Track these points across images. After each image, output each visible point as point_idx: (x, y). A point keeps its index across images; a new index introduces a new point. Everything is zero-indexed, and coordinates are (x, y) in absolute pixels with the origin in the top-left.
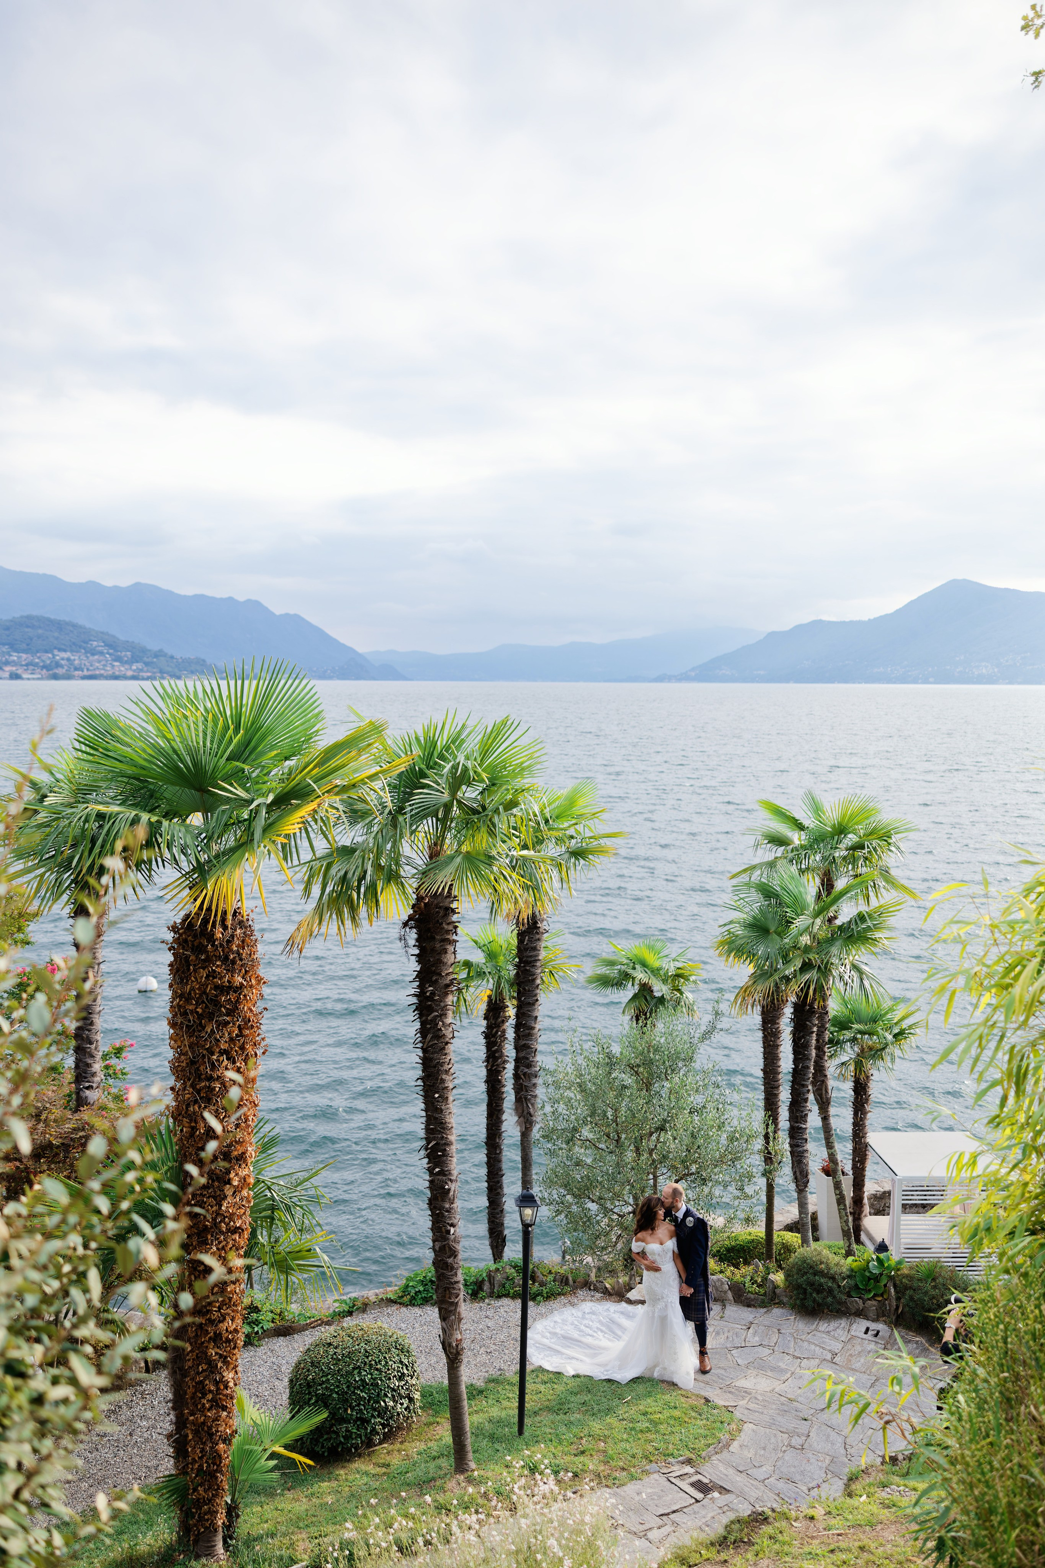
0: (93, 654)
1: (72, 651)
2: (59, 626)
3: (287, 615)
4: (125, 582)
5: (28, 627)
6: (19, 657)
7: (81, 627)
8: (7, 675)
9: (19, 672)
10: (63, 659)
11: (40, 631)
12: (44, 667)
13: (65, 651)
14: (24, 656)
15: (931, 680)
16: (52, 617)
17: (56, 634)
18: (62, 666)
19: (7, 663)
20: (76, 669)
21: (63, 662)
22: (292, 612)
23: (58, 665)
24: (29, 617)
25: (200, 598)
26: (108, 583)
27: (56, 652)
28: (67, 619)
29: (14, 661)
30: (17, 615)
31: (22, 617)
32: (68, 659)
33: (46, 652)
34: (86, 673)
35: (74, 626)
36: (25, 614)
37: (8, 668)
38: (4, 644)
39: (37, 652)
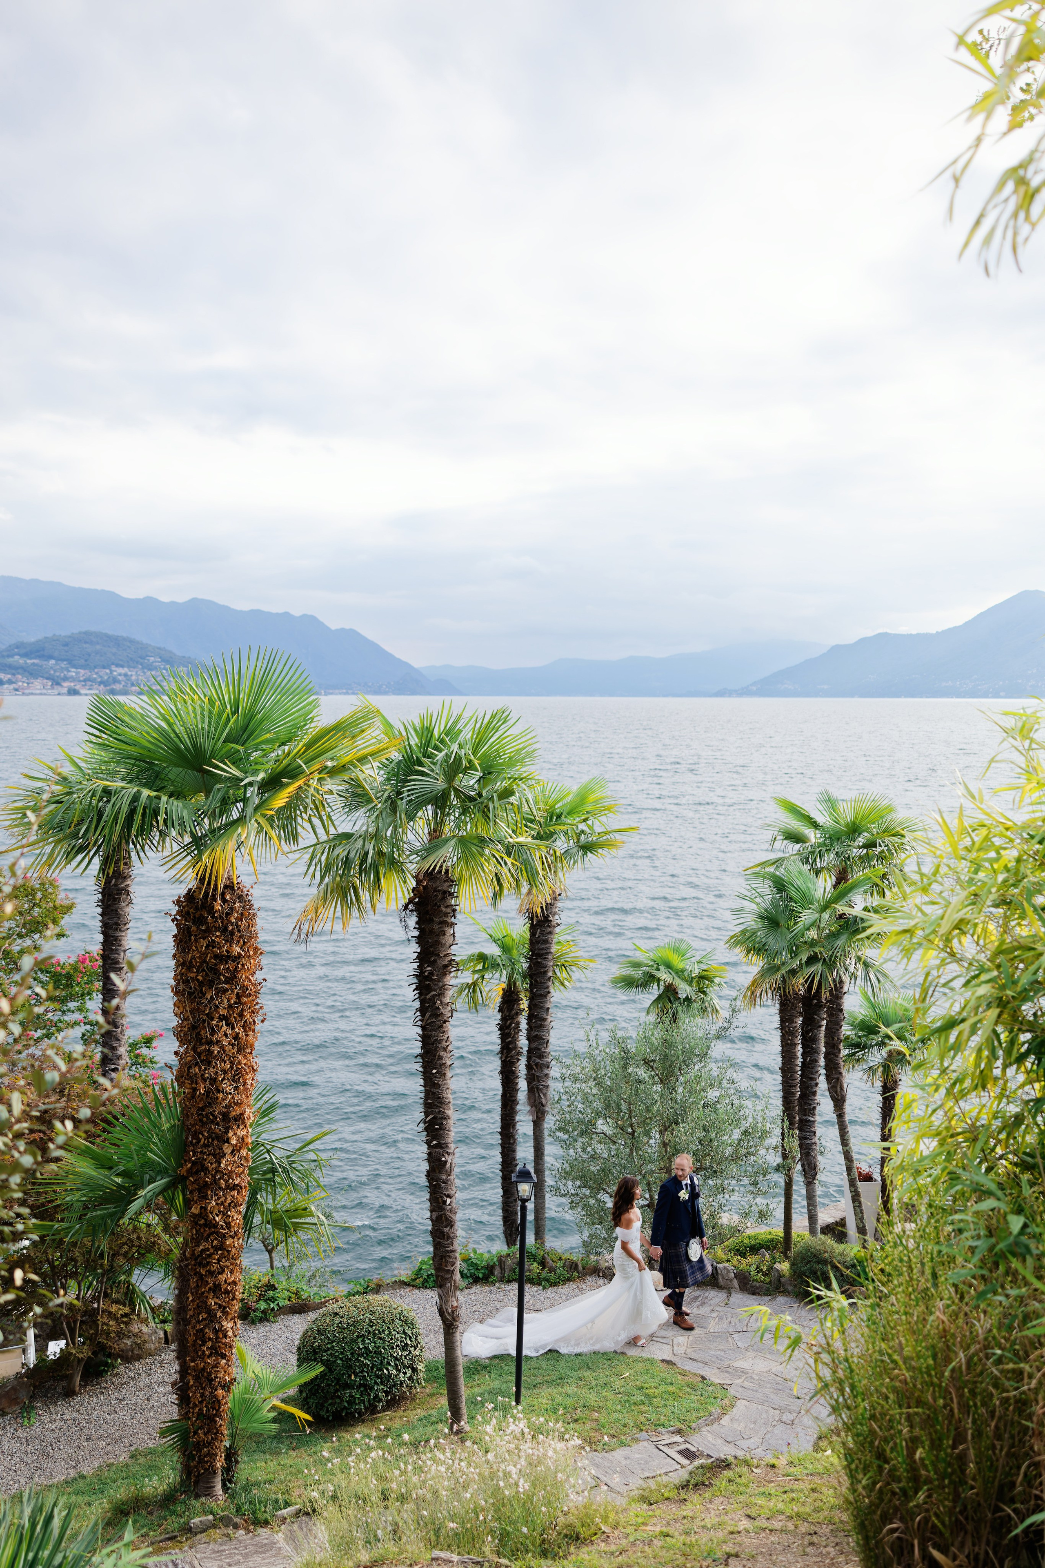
0: (150, 670)
1: (129, 667)
2: (117, 641)
3: (343, 629)
4: (182, 598)
5: (86, 642)
6: (77, 673)
7: (138, 643)
8: (65, 690)
9: (77, 687)
10: (120, 675)
11: (98, 647)
12: (101, 683)
13: (122, 666)
14: (82, 672)
15: (1002, 694)
16: (110, 633)
17: (114, 650)
18: (119, 682)
19: (66, 679)
20: (133, 685)
21: (120, 678)
22: (347, 627)
23: (115, 681)
24: (86, 633)
25: (256, 614)
26: (165, 599)
27: (113, 668)
28: (125, 635)
29: (72, 677)
30: (76, 631)
31: (80, 633)
32: (126, 675)
33: (104, 667)
35: (132, 641)
36: (83, 630)
37: (66, 684)
38: (63, 660)
39: (95, 667)
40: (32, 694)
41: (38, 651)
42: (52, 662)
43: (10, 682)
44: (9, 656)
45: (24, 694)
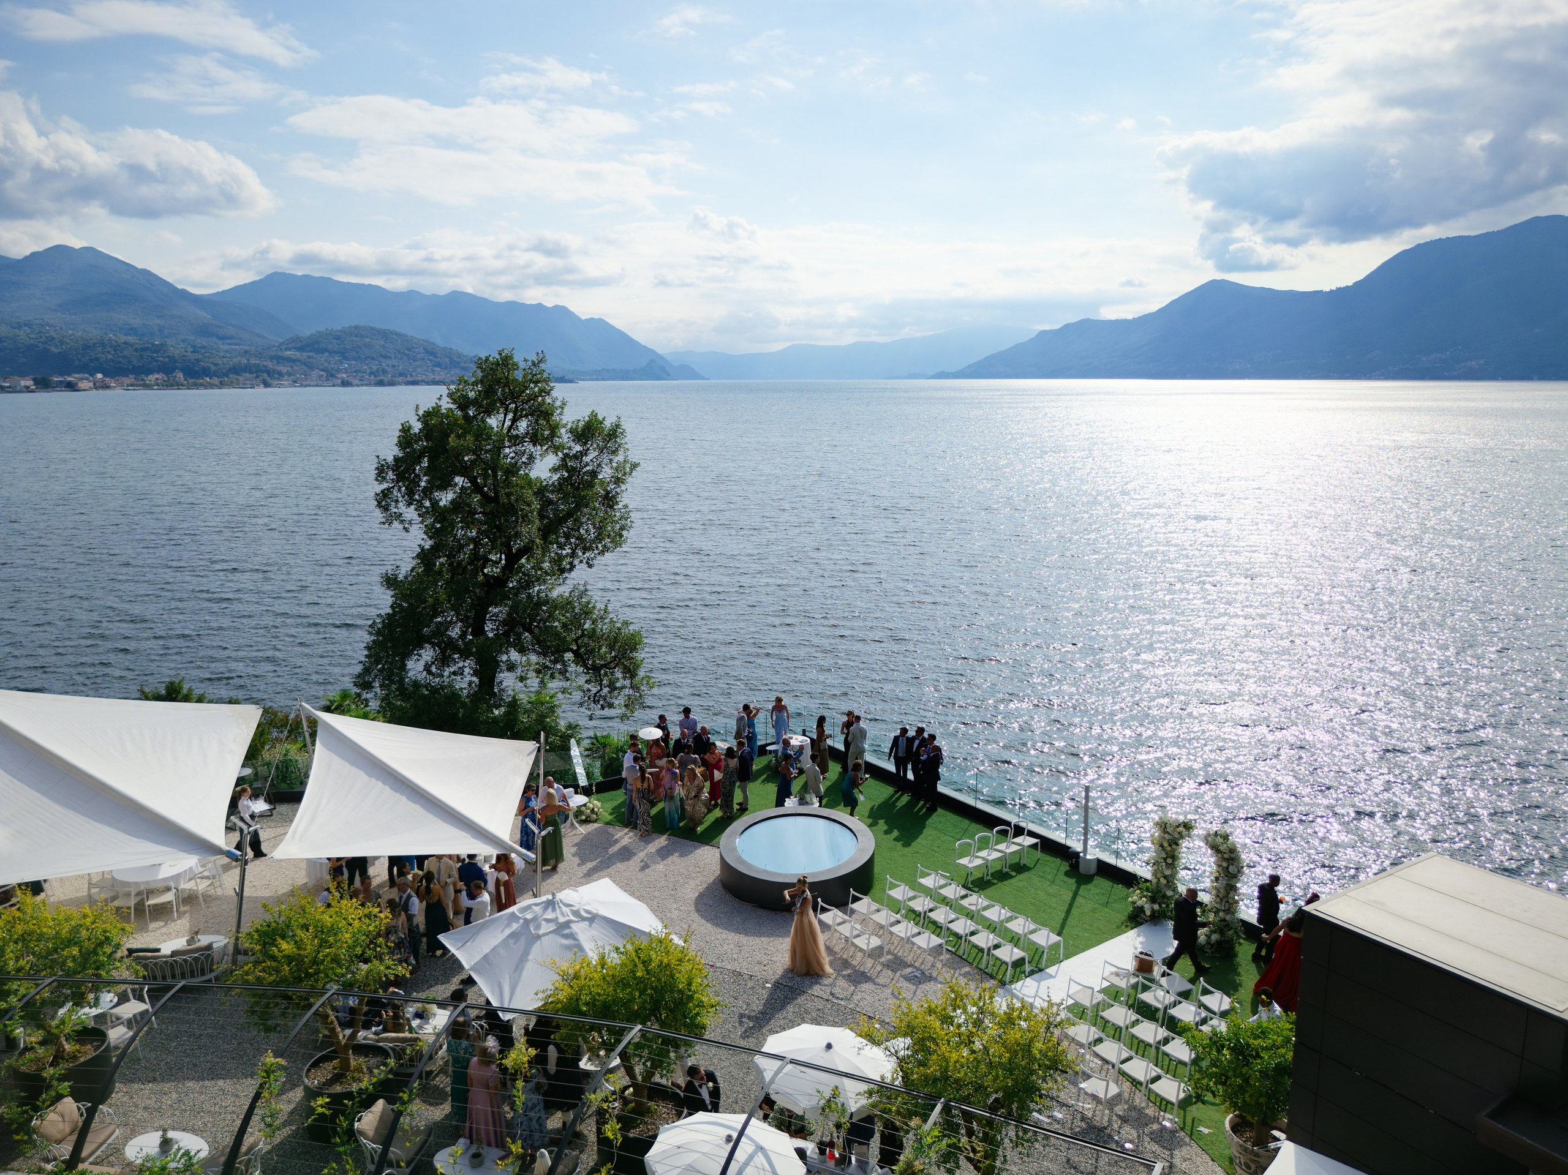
0: (415, 361)
2: (385, 335)
3: (592, 318)
4: (443, 291)
5: (356, 336)
6: (349, 365)
7: (404, 336)
8: (339, 381)
9: (350, 379)
10: (388, 366)
11: (367, 340)
12: (371, 373)
13: (390, 358)
14: (354, 364)
16: (378, 327)
17: (382, 342)
18: (387, 373)
19: (339, 371)
20: (401, 375)
21: (389, 369)
22: (596, 317)
23: (384, 372)
24: (358, 327)
25: (512, 304)
26: (428, 292)
28: (391, 328)
29: (345, 369)
30: (347, 326)
31: (350, 328)
32: (393, 366)
33: (373, 359)
34: (409, 379)
35: (397, 334)
36: (353, 324)
37: (339, 376)
38: (336, 353)
39: (366, 358)
40: (309, 386)
41: (313, 345)
42: (327, 354)
43: (289, 374)
44: (286, 349)
45: (302, 386)
